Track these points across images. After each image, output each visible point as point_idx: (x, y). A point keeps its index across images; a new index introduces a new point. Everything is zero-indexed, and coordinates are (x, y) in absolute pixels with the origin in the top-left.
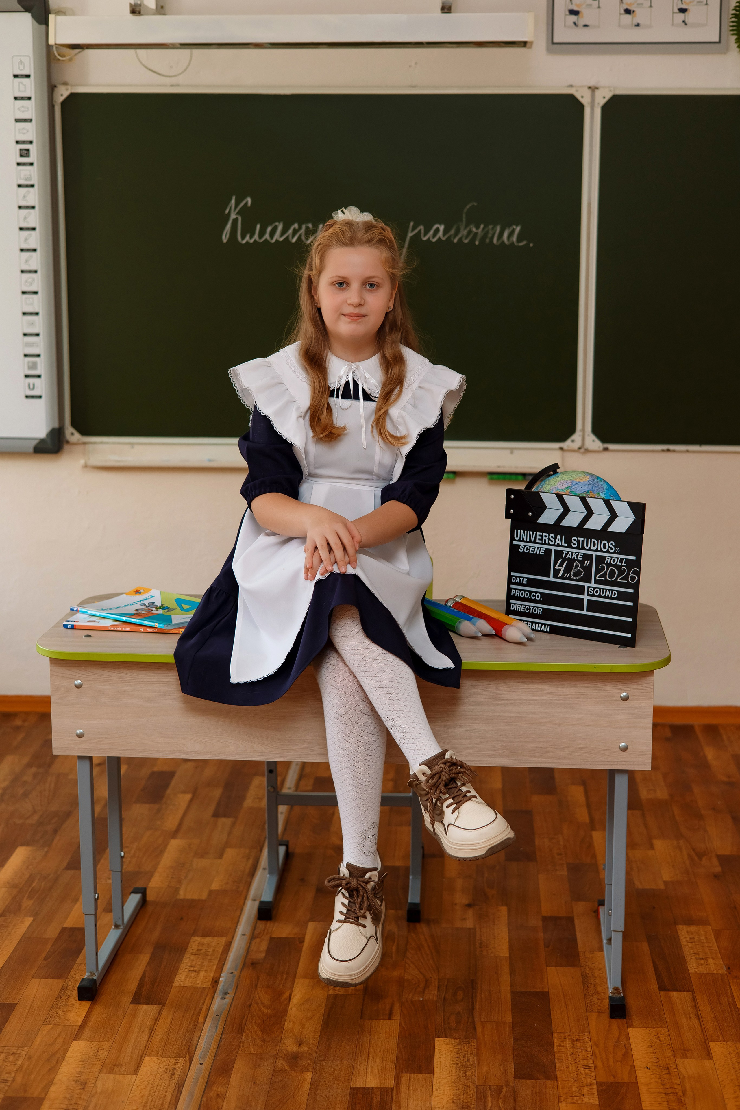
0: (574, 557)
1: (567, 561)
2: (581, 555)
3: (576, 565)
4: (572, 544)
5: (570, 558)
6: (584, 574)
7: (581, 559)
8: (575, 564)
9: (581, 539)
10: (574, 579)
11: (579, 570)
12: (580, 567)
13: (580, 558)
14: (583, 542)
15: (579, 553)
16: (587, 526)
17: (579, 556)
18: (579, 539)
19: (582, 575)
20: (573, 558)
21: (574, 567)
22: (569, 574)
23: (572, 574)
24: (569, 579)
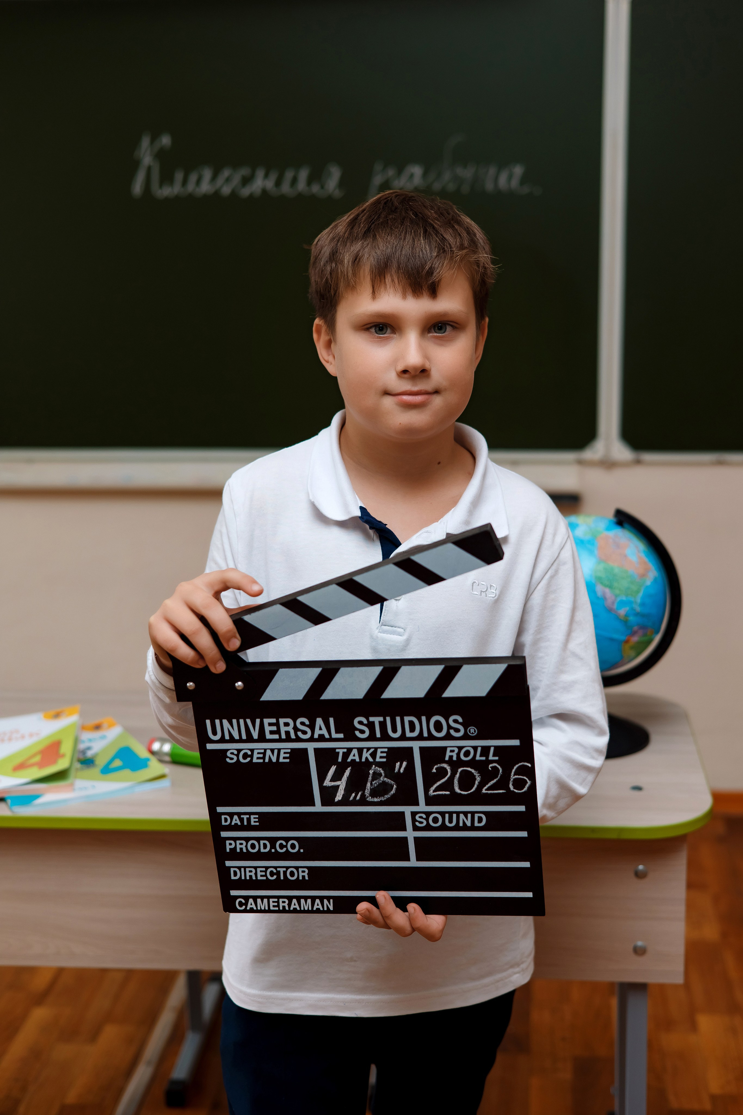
0: (367, 758)
1: (349, 769)
2: (382, 752)
3: (374, 773)
4: (357, 733)
5: (358, 760)
6: (396, 789)
7: (384, 760)
8: (371, 772)
9: (377, 720)
10: (374, 802)
11: (384, 782)
12: (386, 776)
13: (381, 757)
14: (383, 725)
15: (376, 749)
16: (389, 693)
17: (379, 754)
18: (371, 719)
19: (393, 792)
20: (363, 760)
21: (370, 778)
22: (360, 793)
23: (367, 792)
24: (363, 802)
